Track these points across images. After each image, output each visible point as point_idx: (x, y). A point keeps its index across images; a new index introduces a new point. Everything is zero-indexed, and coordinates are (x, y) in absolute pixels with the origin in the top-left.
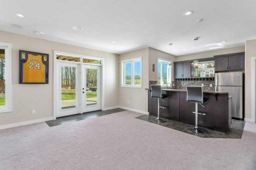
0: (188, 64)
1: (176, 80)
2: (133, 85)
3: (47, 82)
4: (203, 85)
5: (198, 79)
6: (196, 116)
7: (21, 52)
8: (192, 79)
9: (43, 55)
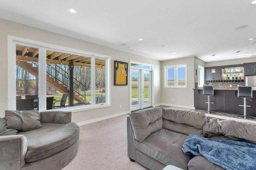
0: (220, 69)
1: (207, 81)
2: (177, 86)
3: (127, 84)
4: (231, 86)
5: (227, 81)
6: (245, 108)
7: (115, 61)
8: (222, 81)
9: (125, 63)
